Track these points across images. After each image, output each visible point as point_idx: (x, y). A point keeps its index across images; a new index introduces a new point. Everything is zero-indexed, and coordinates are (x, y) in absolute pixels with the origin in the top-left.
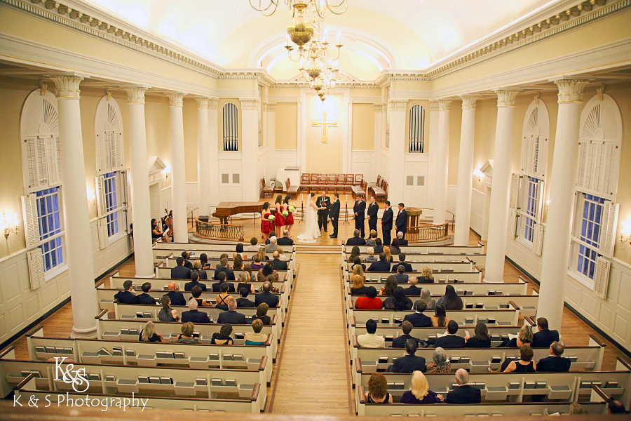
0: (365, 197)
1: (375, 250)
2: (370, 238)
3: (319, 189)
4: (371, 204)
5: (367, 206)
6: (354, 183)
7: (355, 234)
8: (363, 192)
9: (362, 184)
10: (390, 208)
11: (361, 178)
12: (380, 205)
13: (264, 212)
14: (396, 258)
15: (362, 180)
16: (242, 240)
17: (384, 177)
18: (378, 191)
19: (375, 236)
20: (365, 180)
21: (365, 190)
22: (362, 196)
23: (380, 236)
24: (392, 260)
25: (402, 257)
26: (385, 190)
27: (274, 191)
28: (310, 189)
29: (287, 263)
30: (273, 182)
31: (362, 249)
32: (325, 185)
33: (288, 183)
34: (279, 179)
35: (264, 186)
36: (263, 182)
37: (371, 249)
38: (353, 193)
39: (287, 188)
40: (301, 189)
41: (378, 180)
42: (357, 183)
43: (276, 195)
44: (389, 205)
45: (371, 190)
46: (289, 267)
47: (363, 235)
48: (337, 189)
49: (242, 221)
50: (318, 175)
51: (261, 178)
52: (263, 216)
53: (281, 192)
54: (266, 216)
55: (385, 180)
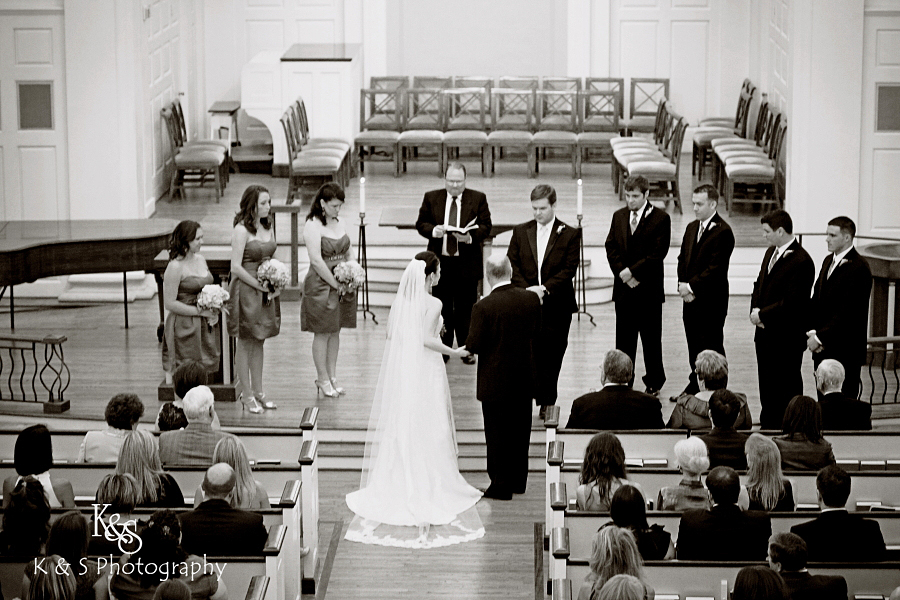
0: (675, 191)
1: (711, 455)
2: (692, 389)
3: (454, 153)
4: (693, 227)
5: (677, 234)
6: (626, 121)
7: (611, 370)
8: (666, 165)
9: (664, 128)
10: (796, 246)
11: (660, 97)
12: (739, 227)
13: (177, 270)
14: (806, 491)
15: (663, 106)
16: (59, 408)
17: (769, 89)
18: (741, 160)
19: (717, 380)
20: (676, 107)
21: (675, 156)
22: (663, 187)
23: (745, 380)
24: (785, 502)
25: (835, 485)
26: (775, 153)
27: (229, 167)
28: (410, 152)
29: (267, 521)
30: (227, 120)
31: (637, 448)
32: (483, 135)
33: (298, 124)
34: (251, 107)
35: (178, 139)
36: (175, 119)
37: (692, 449)
38: (619, 170)
39: (293, 149)
40: (364, 153)
41: (744, 105)
42: (637, 120)
43: (239, 185)
44: (789, 228)
45: (704, 154)
46: (274, 543)
47: (655, 377)
48: (544, 153)
49: (69, 317)
50: (447, 83)
51: (163, 100)
52: (171, 290)
53: (265, 168)
54: (189, 292)
55: (778, 103)
